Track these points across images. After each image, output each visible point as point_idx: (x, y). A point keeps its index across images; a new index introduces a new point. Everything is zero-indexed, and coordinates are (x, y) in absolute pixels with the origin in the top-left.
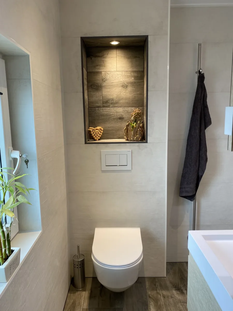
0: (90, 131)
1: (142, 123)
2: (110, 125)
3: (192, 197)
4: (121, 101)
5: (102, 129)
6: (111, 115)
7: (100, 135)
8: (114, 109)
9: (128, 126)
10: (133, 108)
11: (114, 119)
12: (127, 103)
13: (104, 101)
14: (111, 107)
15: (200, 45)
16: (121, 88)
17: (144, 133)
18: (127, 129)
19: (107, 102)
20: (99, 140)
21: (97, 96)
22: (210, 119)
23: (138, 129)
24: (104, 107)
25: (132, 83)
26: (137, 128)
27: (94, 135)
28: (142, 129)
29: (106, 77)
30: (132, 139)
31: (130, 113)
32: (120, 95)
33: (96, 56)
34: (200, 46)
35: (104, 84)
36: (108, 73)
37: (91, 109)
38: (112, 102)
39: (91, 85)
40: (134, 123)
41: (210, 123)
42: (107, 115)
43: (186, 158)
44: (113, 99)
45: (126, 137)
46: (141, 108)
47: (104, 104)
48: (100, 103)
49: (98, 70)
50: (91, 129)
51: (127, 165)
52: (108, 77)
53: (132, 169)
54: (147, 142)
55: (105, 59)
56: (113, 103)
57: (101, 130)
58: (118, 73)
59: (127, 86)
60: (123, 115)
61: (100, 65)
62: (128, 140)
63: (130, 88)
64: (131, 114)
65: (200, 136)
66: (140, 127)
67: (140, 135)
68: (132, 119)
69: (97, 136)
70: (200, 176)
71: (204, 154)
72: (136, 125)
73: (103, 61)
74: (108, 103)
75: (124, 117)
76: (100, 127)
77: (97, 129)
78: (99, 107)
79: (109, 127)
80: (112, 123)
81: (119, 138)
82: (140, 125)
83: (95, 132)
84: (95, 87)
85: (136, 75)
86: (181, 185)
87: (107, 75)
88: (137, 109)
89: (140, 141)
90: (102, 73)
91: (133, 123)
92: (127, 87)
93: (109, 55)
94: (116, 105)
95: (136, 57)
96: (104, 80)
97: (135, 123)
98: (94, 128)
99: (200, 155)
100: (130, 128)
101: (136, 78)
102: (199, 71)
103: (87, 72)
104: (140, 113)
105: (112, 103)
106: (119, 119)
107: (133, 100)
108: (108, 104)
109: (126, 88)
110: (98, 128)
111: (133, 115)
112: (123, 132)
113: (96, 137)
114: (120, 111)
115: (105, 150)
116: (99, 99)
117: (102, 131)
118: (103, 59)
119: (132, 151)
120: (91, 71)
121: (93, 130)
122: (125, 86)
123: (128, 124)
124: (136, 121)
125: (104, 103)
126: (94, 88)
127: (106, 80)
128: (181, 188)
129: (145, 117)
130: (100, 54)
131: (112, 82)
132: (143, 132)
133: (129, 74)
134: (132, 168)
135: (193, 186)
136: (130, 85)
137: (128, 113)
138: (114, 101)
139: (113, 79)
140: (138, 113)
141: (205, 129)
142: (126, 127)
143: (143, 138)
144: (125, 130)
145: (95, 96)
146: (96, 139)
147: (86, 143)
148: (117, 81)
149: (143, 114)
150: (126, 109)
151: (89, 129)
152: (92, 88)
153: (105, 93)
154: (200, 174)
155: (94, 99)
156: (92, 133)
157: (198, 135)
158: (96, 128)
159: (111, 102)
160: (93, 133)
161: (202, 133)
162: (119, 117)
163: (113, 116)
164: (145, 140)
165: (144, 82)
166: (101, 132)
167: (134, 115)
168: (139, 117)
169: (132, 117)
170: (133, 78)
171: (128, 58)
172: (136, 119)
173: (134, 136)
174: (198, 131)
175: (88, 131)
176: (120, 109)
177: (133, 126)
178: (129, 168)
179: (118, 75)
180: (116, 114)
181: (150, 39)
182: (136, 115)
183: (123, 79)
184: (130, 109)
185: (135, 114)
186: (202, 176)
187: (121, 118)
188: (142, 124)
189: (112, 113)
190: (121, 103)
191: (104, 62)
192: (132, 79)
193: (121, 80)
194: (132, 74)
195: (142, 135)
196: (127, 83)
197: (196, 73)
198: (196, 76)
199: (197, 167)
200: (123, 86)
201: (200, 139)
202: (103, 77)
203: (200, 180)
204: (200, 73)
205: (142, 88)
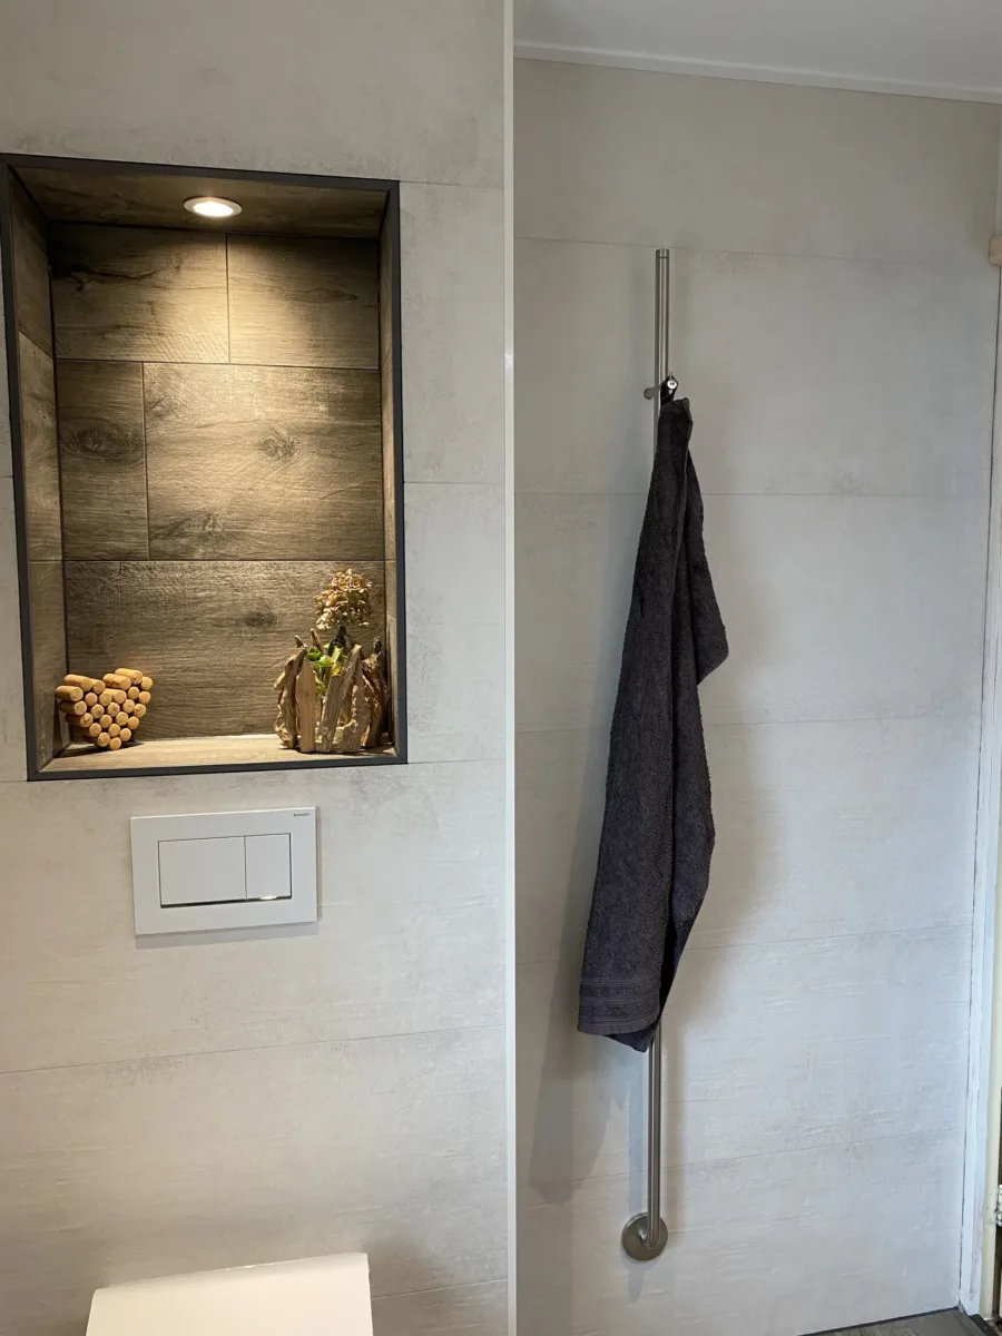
0: (65, 702)
1: (377, 652)
2: (193, 659)
3: (645, 1036)
4: (259, 529)
5: (147, 682)
6: (200, 601)
7: (130, 715)
8: (215, 568)
9: (294, 667)
10: (326, 567)
11: (218, 624)
12: (293, 536)
13: (160, 523)
14: (197, 557)
15: (660, 256)
16: (255, 456)
17: (386, 708)
18: (290, 683)
19: (175, 529)
20: (124, 745)
22: (720, 630)
23: (355, 689)
24: (156, 555)
25: (316, 433)
26: (349, 679)
27: (96, 720)
28: (376, 681)
29: (167, 395)
30: (319, 740)
31: (310, 590)
32: (251, 493)
33: (107, 276)
34: (663, 262)
35: (161, 430)
36: (178, 374)
37: (79, 570)
38: (208, 529)
39: (82, 436)
40: (330, 652)
41: (721, 651)
42: (175, 602)
43: (609, 830)
44: (208, 517)
45: (285, 731)
46: (370, 566)
47: (157, 543)
48: (137, 535)
49: (122, 355)
50: (74, 684)
51: (290, 897)
52: (181, 392)
53: (319, 915)
54: (402, 759)
55: (165, 294)
56: (210, 533)
57: (139, 686)
58: (238, 373)
59: (288, 450)
60: (271, 601)
61: (135, 329)
62: (295, 745)
63: (307, 459)
64: (316, 601)
65: (675, 718)
66: (366, 673)
67: (366, 717)
68: (321, 627)
69: (114, 721)
70: (679, 924)
71: (696, 811)
72: (340, 659)
73: (151, 303)
74: (183, 535)
75: (275, 612)
76: (132, 672)
77: (110, 685)
78: (126, 556)
79: (186, 670)
80: (205, 648)
81: (249, 730)
82: (367, 661)
83: (98, 702)
84: (103, 448)
85: (338, 389)
86: (584, 974)
87: (174, 381)
88: (349, 571)
89: (366, 755)
90: (146, 373)
91: (327, 646)
92: (291, 455)
93: (183, 272)
94: (232, 549)
95: (337, 295)
96: (158, 408)
97: (337, 652)
98: (94, 681)
99: (679, 814)
100: (309, 678)
101: (337, 405)
102: (664, 388)
103: (55, 358)
104: (365, 597)
105: (203, 538)
106: (249, 625)
107: (323, 520)
108: (183, 541)
109: (285, 455)
110: (122, 675)
111: (328, 603)
112: (270, 699)
113: (105, 730)
114: (253, 579)
116: (128, 512)
117: (145, 696)
118: (152, 295)
119: (318, 810)
120: (76, 353)
121: (85, 693)
122: (277, 447)
123: (293, 657)
124: (341, 639)
125: (156, 536)
126: (95, 452)
127: (171, 410)
128: (584, 990)
129: (391, 618)
130: (134, 268)
131: (204, 419)
132: (382, 704)
133: (300, 386)
134: (319, 908)
135: (646, 979)
136: (305, 440)
137: (301, 589)
138: (214, 525)
139: (212, 406)
140: (353, 596)
141: (699, 680)
142: (283, 675)
143: (385, 735)
144: (281, 687)
145: (106, 496)
146: (104, 745)
147: (34, 775)
148: (232, 417)
149: (383, 595)
150: (291, 569)
151: (60, 688)
152: (86, 450)
153: (165, 483)
154: (681, 914)
155: (97, 510)
156: (78, 712)
157: (665, 715)
158: (108, 677)
159: (198, 531)
160: (89, 710)
161: (682, 700)
162: (244, 610)
163: (210, 605)
164: (393, 745)
165: (379, 428)
166: (137, 701)
167: (333, 605)
168: (362, 621)
169: (323, 618)
170: (322, 408)
171: (296, 298)
172: (343, 629)
173: (331, 724)
174: (663, 694)
175: (57, 695)
176: (252, 568)
177: (326, 671)
178: (301, 909)
179: (237, 383)
180: (228, 594)
181: (407, 200)
182: (342, 609)
183: (270, 410)
184: (307, 571)
185: (340, 599)
186: (689, 923)
187: (260, 621)
188: (374, 657)
189: (203, 591)
190: (259, 537)
191: (158, 309)
192: (317, 413)
193: (257, 413)
194: (318, 382)
195: (379, 716)
196: (291, 432)
197: (648, 394)
198: (649, 413)
199: (667, 879)
200: (265, 446)
201: (676, 730)
202: (150, 391)
203: (677, 949)
204: (666, 395)
205: (374, 459)
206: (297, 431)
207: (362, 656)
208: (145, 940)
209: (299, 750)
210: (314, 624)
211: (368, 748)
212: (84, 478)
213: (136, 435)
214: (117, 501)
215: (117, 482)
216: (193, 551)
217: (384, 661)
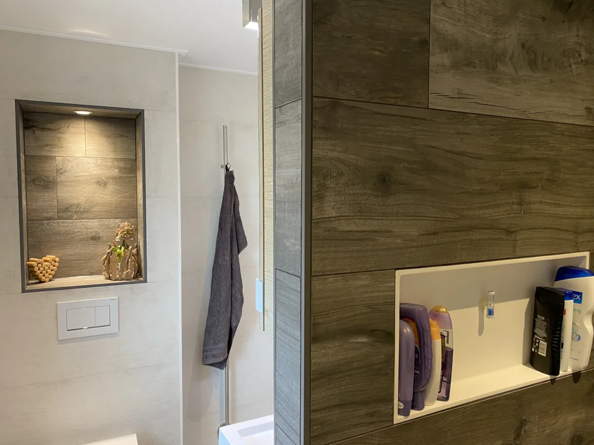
0: (31, 267)
1: (136, 248)
2: (71, 251)
3: (222, 364)
4: (95, 209)
5: (57, 259)
6: (75, 233)
7: (52, 271)
8: (80, 222)
9: (109, 254)
10: (118, 221)
11: (81, 240)
12: (106, 211)
13: (61, 208)
14: (74, 218)
15: (225, 127)
16: (95, 186)
17: (139, 266)
18: (108, 259)
19: (67, 210)
20: (50, 280)
21: (45, 200)
22: (245, 238)
23: (130, 260)
24: (60, 218)
25: (114, 178)
26: (128, 257)
27: (41, 273)
28: (136, 257)
29: (64, 167)
30: (118, 276)
31: (112, 228)
32: (93, 198)
33: (43, 129)
34: (225, 129)
35: (62, 178)
36: (68, 160)
37: (33, 223)
38: (78, 209)
39: (34, 180)
40: (120, 248)
41: (246, 244)
42: (67, 233)
43: (211, 301)
44: (78, 205)
45: (106, 274)
46: (133, 220)
47: (60, 214)
48: (53, 212)
49: (45, 153)
50: (34, 261)
51: (110, 325)
52: (69, 166)
53: (119, 330)
54: (145, 281)
55: (63, 135)
56: (79, 211)
57: (55, 261)
58: (88, 160)
59: (105, 184)
60: (99, 232)
61: (53, 146)
62: (110, 278)
63: (111, 187)
64: (115, 232)
65: (232, 265)
66: (133, 255)
67: (133, 269)
68: (117, 240)
69: (47, 272)
70: (233, 328)
71: (238, 293)
72: (124, 251)
73: (59, 138)
74: (69, 211)
75: (100, 235)
76: (53, 257)
77: (46, 261)
78: (49, 219)
79: (70, 255)
80: (77, 248)
81: (91, 274)
82: (133, 251)
83: (42, 267)
84: (41, 184)
85: (122, 164)
86: (204, 346)
87: (67, 162)
88: (126, 222)
89: (133, 280)
90: (57, 159)
91: (119, 246)
92: (106, 185)
93: (70, 128)
94: (86, 215)
95: (121, 136)
96: (61, 171)
97: (123, 248)
98: (41, 260)
99: (233, 294)
100: (114, 257)
101: (122, 170)
102: (227, 166)
103: (25, 155)
104: (132, 230)
105: (76, 212)
106: (92, 240)
107: (117, 206)
108: (69, 213)
109: (104, 186)
110: (49, 257)
111: (119, 233)
112: (100, 264)
113: (44, 276)
114: (93, 225)
115: (64, 301)
116: (50, 204)
117: (57, 264)
118: (60, 135)
119: (118, 298)
120: (32, 153)
121: (38, 264)
122: (102, 183)
123: (109, 251)
124: (124, 244)
125: (60, 212)
126: (39, 185)
127: (65, 171)
128: (204, 351)
129: (140, 237)
130: (49, 126)
131: (76, 175)
132: (138, 263)
133: (110, 164)
134: (119, 328)
135: (224, 345)
136: (111, 180)
137: (109, 228)
138: (80, 208)
139: (80, 170)
140: (128, 231)
141: (239, 253)
142: (105, 256)
143: (139, 274)
144: (104, 260)
145: (42, 199)
146: (43, 281)
147: (24, 291)
148: (86, 174)
149: (136, 229)
150: (106, 222)
151: (28, 263)
152: (35, 184)
153: (63, 195)
154: (234, 324)
155: (39, 204)
156: (36, 270)
157: (228, 264)
158: (44, 258)
159: (75, 210)
160: (39, 270)
161: (234, 259)
162: (90, 235)
163: (79, 234)
164: (142, 277)
165: (136, 177)
166: (54, 266)
167: (121, 234)
168: (130, 238)
169: (118, 237)
170: (117, 171)
171: (108, 137)
172: (124, 241)
173: (122, 271)
174: (228, 258)
175: (27, 265)
176: (93, 222)
177: (120, 255)
178: (113, 329)
179: (88, 163)
180: (84, 230)
181: (147, 116)
182: (125, 235)
183: (99, 171)
184: (112, 222)
185: (123, 232)
186: (236, 327)
187: (95, 238)
188: (135, 250)
189: (76, 229)
190: (96, 211)
191: (61, 140)
192: (115, 172)
193: (95, 172)
194: (115, 163)
195: (137, 268)
196: (106, 178)
197: (222, 167)
198: (223, 172)
199: (229, 314)
200: (98, 183)
201: (232, 269)
202: (58, 166)
203: (233, 334)
204: (227, 169)
205: (134, 186)
206: (108, 178)
207: (132, 249)
208: (61, 342)
209: (111, 280)
210: (114, 239)
211: (133, 278)
212: (35, 194)
213: (54, 179)
214: (46, 201)
215: (46, 195)
216: (73, 216)
217: (138, 251)
